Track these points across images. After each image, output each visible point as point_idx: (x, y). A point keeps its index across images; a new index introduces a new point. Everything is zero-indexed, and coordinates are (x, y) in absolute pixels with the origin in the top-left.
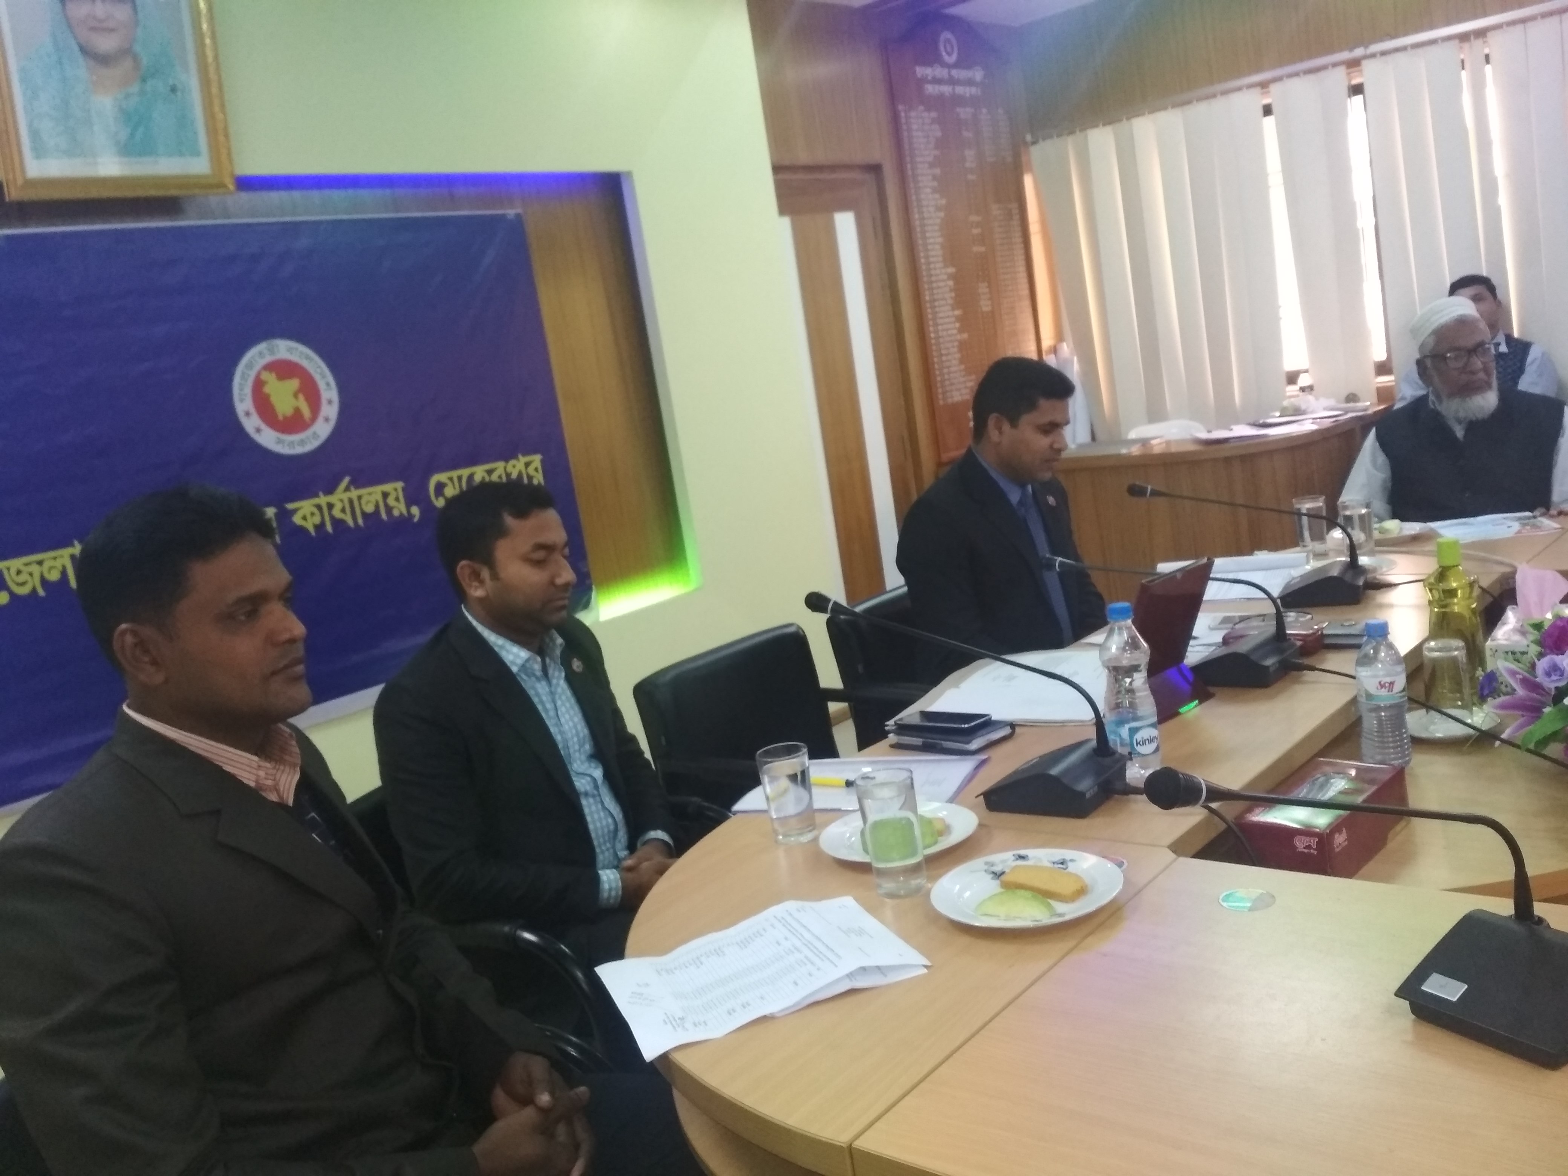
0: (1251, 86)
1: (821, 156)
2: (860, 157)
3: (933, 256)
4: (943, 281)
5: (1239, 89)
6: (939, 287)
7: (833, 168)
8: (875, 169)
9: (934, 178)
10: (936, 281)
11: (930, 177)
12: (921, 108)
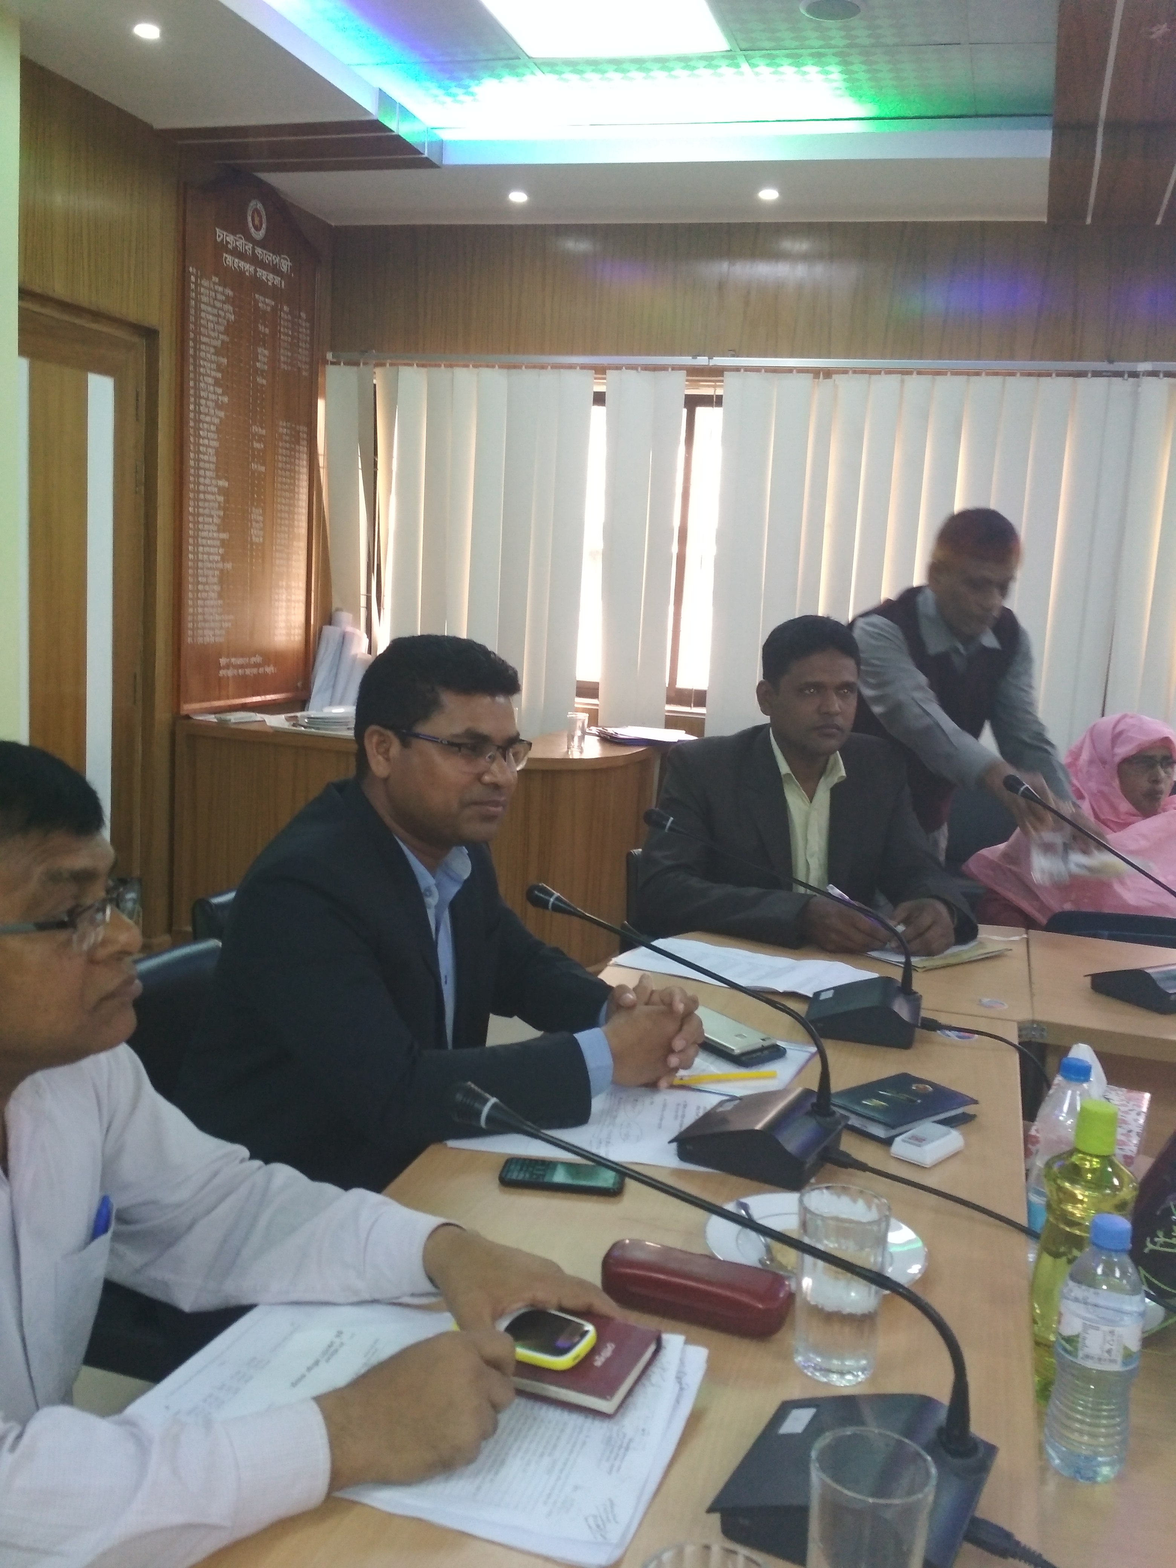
0: (584, 367)
1: (84, 296)
2: (133, 313)
3: (205, 461)
4: (213, 494)
5: (571, 367)
6: (205, 500)
7: (97, 315)
8: (150, 334)
9: (219, 369)
10: (204, 493)
11: (214, 366)
12: (215, 279)
